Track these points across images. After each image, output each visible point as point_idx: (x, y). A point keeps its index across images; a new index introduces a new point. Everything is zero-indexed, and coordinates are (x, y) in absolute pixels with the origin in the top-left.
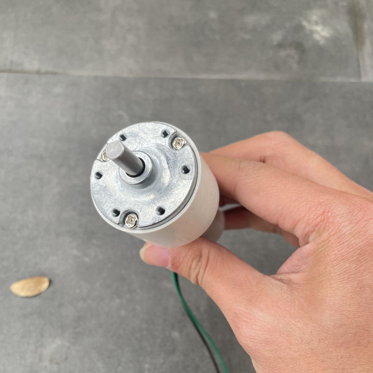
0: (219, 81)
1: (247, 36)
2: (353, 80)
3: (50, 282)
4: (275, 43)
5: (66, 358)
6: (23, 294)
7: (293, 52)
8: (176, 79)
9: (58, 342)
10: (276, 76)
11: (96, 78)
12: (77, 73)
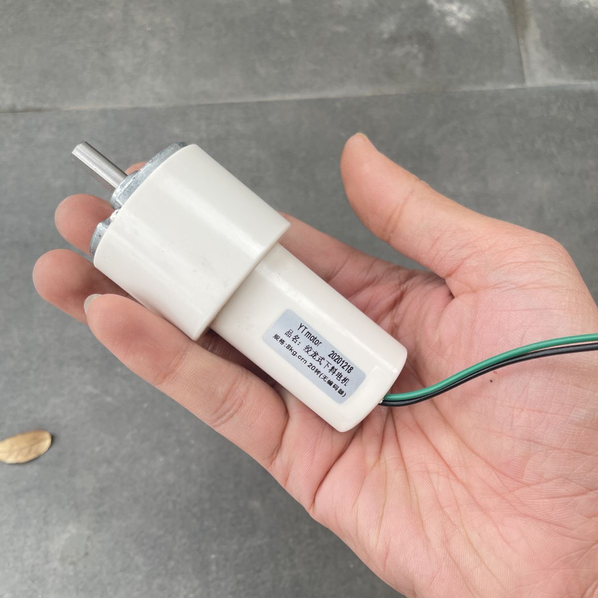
0: (300, 103)
1: (341, 29)
2: (512, 86)
3: (53, 438)
4: (386, 36)
5: (87, 554)
6: (11, 460)
7: (415, 49)
8: (231, 105)
9: (72, 529)
10: (390, 89)
11: (104, 113)
12: (73, 107)
